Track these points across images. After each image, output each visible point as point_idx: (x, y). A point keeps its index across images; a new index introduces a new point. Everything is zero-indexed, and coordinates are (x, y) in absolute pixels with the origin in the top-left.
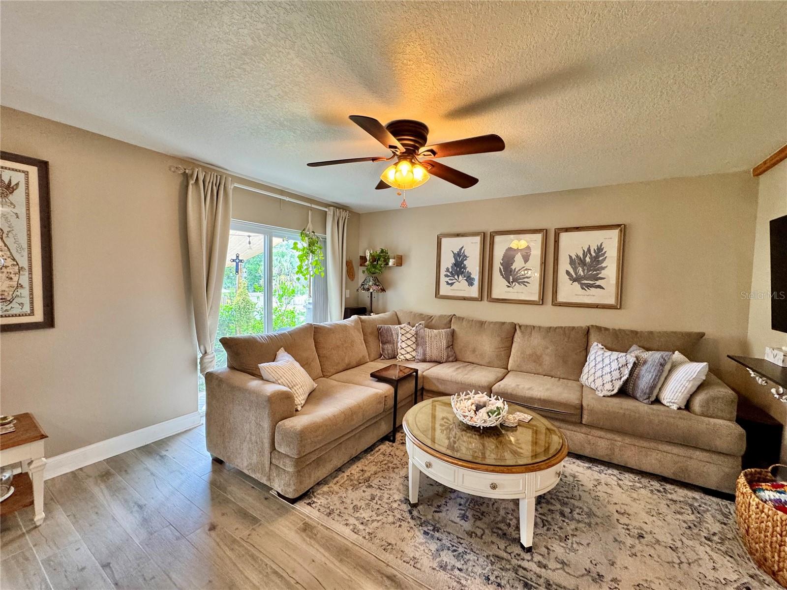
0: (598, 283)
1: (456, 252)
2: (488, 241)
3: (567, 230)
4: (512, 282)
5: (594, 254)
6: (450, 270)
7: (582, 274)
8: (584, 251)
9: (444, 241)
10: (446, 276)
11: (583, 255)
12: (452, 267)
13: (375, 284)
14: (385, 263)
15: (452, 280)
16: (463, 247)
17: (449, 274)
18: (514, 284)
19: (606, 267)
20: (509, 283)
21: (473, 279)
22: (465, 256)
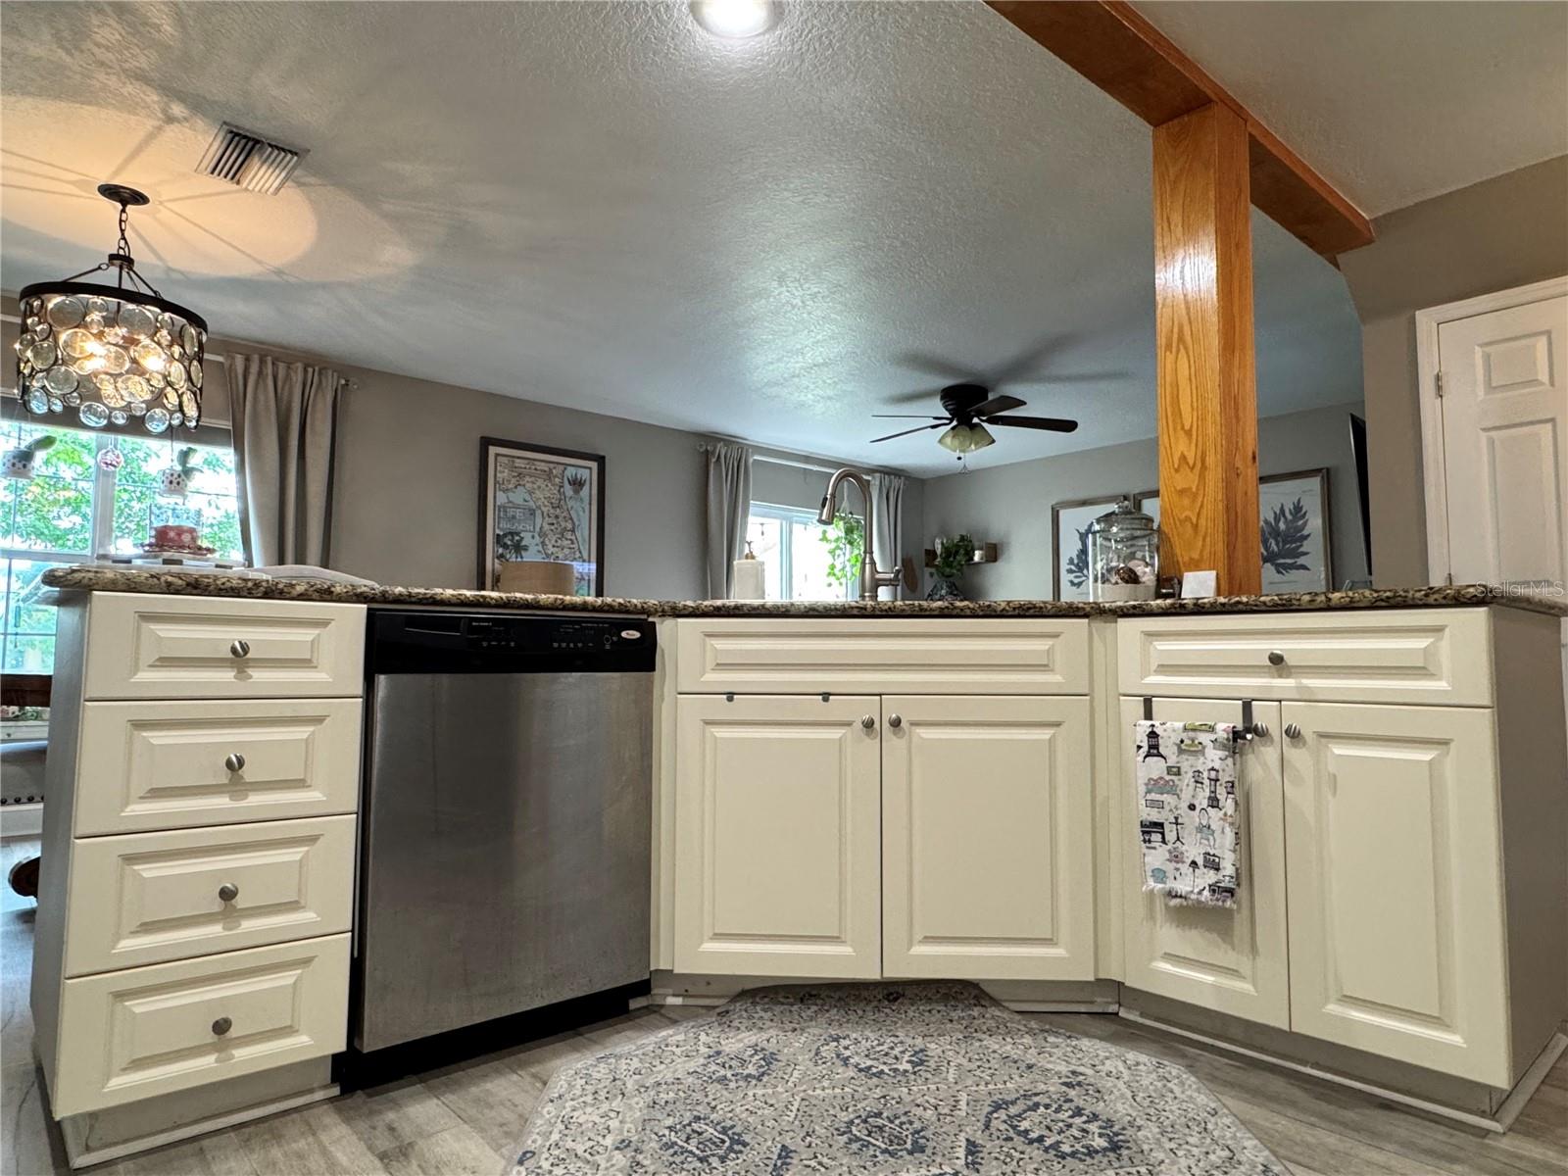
0: (1301, 561)
1: (1083, 531)
5: (1289, 517)
6: (1076, 561)
7: (1276, 549)
8: (1275, 513)
9: (1064, 514)
10: (1070, 571)
11: (1275, 518)
12: (1077, 556)
13: (951, 593)
14: (967, 557)
15: (1079, 577)
17: (1073, 567)
19: (1309, 535)
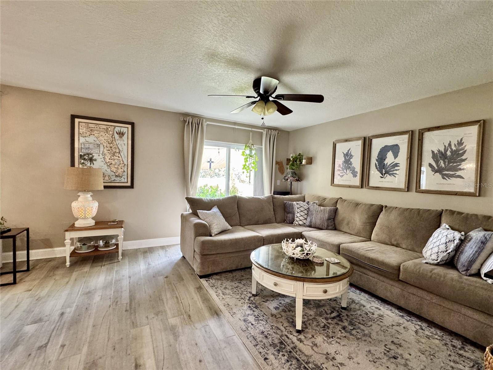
0: (458, 173)
1: (345, 153)
2: (367, 144)
3: (429, 130)
4: (385, 174)
5: (454, 148)
6: (341, 166)
7: (443, 166)
8: (445, 146)
9: (338, 146)
10: (339, 170)
11: (445, 149)
12: (342, 164)
13: (292, 177)
14: (300, 162)
15: (342, 173)
16: (350, 149)
17: (340, 169)
18: (386, 175)
19: (466, 159)
20: (382, 174)
21: (357, 172)
22: (351, 155)
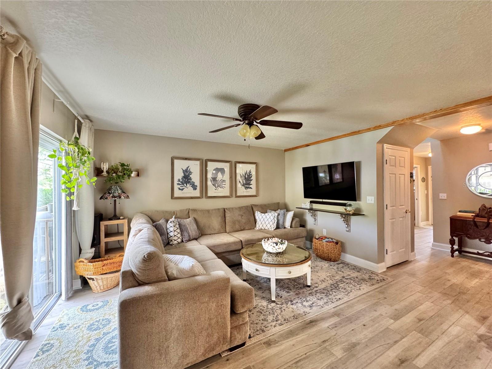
0: (251, 186)
1: (184, 169)
2: (204, 165)
4: (217, 187)
5: (248, 174)
6: (181, 181)
7: (245, 183)
8: (245, 172)
9: (176, 162)
10: (178, 184)
11: (245, 174)
12: (182, 178)
15: (182, 187)
16: (189, 167)
17: (180, 183)
18: (218, 188)
19: (252, 180)
20: (216, 188)
21: (197, 186)
22: (190, 172)
